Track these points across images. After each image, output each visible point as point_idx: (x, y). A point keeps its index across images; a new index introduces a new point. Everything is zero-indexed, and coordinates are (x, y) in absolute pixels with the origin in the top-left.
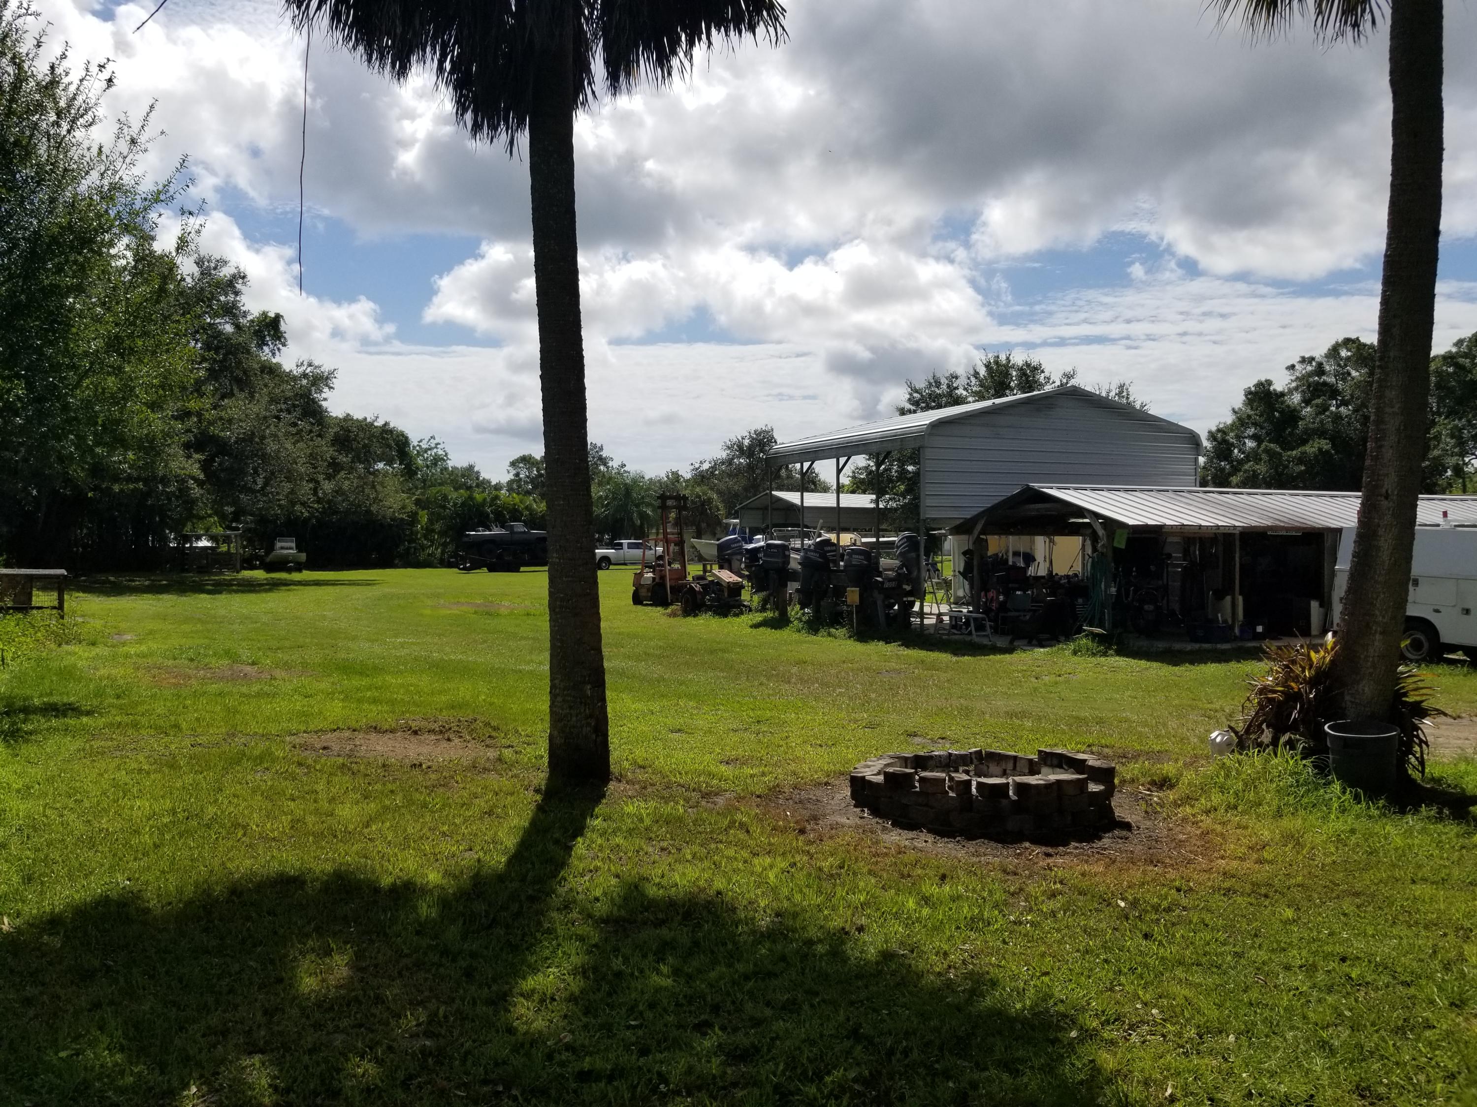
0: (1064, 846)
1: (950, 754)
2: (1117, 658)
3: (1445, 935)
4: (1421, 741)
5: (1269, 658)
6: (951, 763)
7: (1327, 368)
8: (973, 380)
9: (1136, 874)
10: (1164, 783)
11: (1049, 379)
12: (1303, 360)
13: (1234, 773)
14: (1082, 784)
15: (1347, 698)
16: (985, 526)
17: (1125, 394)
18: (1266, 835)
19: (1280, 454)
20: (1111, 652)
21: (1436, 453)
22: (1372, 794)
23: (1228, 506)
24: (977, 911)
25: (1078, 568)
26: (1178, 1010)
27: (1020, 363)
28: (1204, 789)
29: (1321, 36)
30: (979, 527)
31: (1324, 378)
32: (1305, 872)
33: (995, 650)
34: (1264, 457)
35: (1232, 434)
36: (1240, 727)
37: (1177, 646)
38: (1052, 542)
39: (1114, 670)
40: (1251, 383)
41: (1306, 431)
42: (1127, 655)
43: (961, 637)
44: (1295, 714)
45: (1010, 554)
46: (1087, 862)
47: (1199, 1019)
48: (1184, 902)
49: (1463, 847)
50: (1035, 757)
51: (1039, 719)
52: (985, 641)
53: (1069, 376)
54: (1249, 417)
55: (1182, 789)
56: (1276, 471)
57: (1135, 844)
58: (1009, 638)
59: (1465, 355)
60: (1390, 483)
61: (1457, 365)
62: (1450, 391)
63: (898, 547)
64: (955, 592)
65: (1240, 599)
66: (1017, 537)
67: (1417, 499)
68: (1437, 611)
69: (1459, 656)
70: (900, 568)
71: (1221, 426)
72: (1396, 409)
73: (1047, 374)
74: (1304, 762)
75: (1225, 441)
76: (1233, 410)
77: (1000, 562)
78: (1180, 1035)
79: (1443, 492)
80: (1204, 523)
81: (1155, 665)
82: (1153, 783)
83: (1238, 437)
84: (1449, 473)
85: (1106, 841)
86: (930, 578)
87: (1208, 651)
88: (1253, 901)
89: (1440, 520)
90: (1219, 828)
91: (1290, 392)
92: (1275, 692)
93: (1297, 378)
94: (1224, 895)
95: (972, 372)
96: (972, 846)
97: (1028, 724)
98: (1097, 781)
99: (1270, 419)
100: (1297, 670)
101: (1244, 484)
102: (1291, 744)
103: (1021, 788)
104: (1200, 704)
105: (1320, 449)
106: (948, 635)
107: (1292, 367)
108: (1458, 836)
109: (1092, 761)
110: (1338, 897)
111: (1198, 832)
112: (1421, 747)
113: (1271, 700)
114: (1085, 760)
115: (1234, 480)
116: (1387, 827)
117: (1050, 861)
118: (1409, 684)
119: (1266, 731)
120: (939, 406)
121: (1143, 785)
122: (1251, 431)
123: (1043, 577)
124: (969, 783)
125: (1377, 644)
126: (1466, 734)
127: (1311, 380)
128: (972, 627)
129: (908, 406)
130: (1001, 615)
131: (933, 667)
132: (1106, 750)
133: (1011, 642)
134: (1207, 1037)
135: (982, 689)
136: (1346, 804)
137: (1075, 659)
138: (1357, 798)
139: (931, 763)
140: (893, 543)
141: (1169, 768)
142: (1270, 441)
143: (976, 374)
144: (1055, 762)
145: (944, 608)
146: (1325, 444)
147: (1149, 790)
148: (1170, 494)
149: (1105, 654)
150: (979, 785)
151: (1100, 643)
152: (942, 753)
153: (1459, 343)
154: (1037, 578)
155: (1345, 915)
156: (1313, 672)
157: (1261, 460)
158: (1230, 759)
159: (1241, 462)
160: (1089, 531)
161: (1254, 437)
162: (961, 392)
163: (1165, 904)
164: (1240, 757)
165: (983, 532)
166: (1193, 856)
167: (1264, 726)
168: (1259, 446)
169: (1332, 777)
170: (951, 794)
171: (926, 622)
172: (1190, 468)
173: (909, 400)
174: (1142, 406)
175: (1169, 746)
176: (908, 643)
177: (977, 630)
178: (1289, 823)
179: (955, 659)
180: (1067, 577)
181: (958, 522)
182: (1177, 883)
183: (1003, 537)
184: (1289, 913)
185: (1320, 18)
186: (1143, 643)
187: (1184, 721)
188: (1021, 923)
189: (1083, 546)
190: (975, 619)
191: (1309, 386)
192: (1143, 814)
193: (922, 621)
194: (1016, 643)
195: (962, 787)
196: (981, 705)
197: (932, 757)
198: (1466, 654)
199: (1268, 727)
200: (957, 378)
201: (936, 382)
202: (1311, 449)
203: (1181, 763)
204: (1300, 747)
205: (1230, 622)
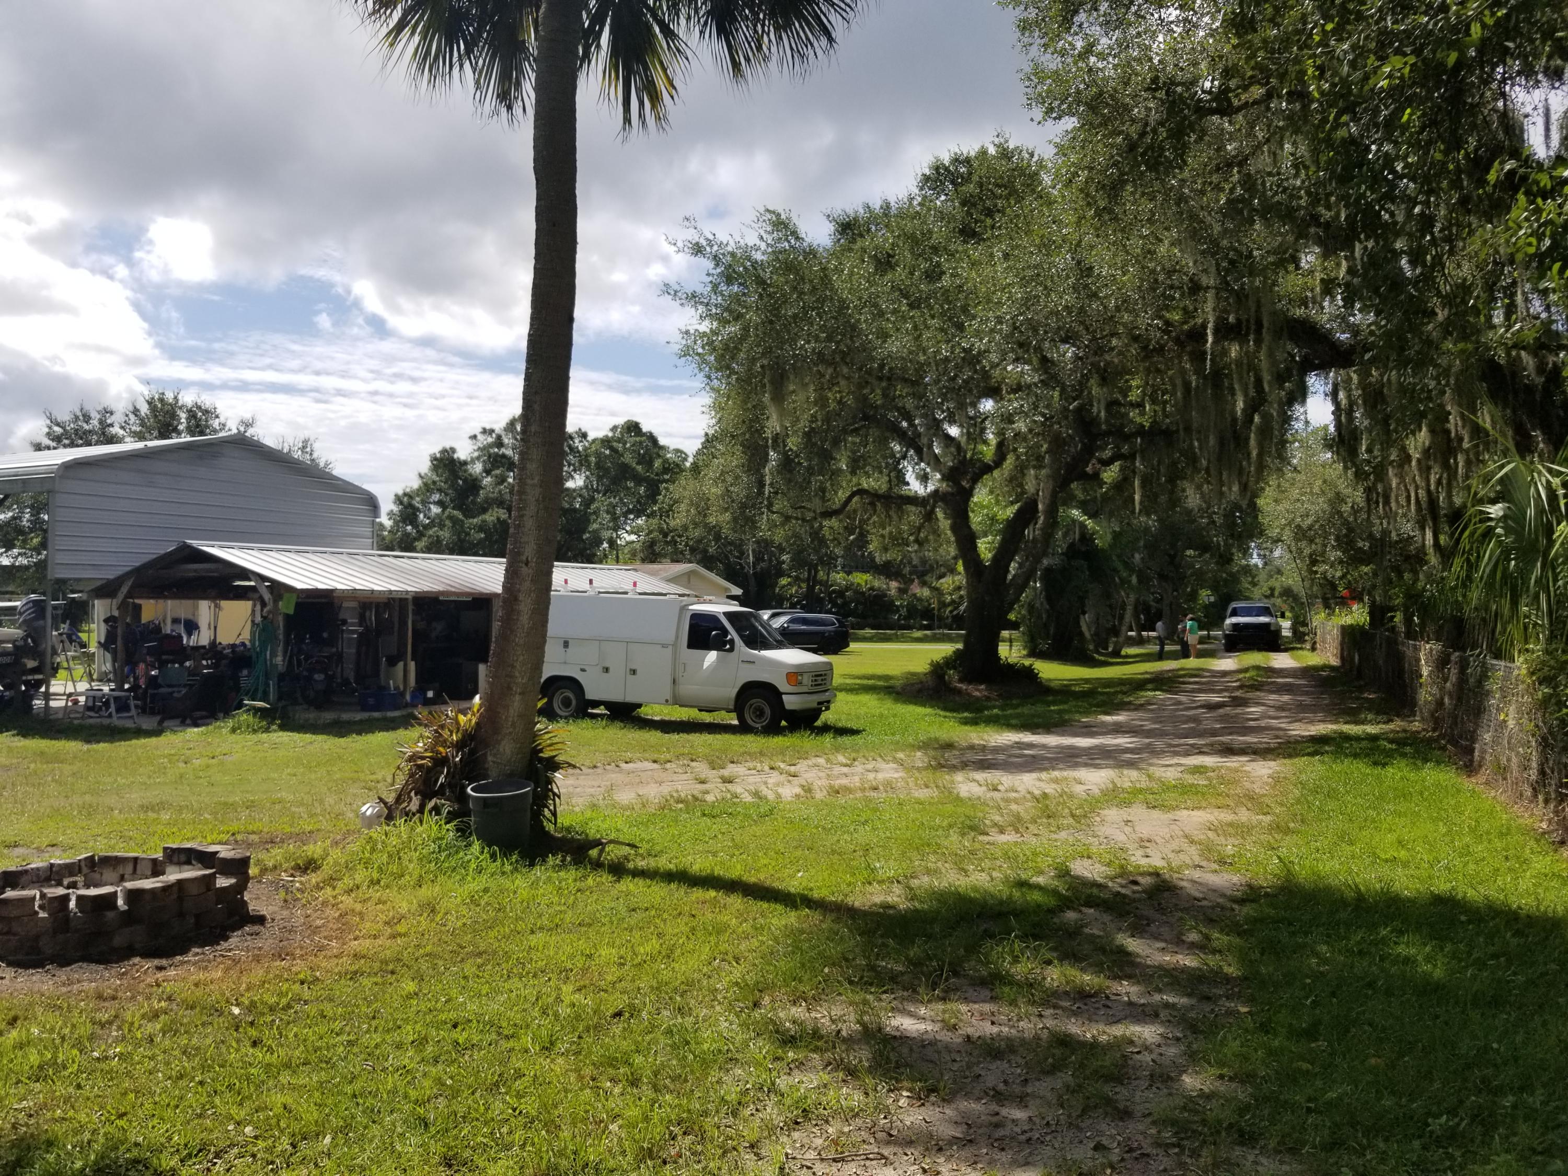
0: (181, 954)
1: (52, 865)
2: (281, 733)
3: (550, 979)
4: (554, 794)
5: (420, 725)
6: (53, 875)
7: (506, 441)
8: (132, 417)
9: (258, 973)
10: (308, 866)
11: (224, 425)
12: (484, 431)
13: (379, 846)
14: (211, 879)
15: (490, 758)
16: (132, 587)
17: (308, 449)
18: (404, 907)
19: (462, 521)
20: (274, 727)
21: (595, 526)
22: (507, 850)
23: (402, 571)
24: (49, 1056)
25: (246, 636)
26: (273, 1122)
27: (190, 404)
28: (349, 867)
29: (479, 110)
30: (124, 590)
31: (503, 450)
32: (436, 940)
33: (139, 733)
34: (448, 523)
35: (418, 499)
36: (390, 799)
37: (345, 716)
38: (217, 606)
39: (275, 746)
40: (436, 449)
41: (486, 500)
42: (292, 730)
43: (99, 720)
44: (442, 779)
45: (169, 621)
46: (206, 968)
47: (296, 1127)
48: (306, 995)
49: (578, 890)
50: (159, 855)
51: (180, 809)
52: (129, 724)
53: (248, 425)
54: (434, 482)
55: (327, 870)
56: (459, 536)
57: (267, 940)
58: (158, 718)
59: (619, 440)
60: (529, 551)
61: (612, 449)
62: (607, 471)
63: (21, 614)
64: (99, 667)
65: (412, 665)
66: (177, 602)
67: (553, 566)
68: (583, 670)
69: (601, 710)
70: (24, 639)
71: (408, 490)
72: (536, 481)
73: (222, 419)
74: (448, 826)
75: (410, 505)
76: (420, 476)
77: (154, 630)
78: (270, 1150)
79: (601, 562)
80: (376, 588)
81: (320, 738)
82: (297, 867)
83: (424, 502)
84: (605, 545)
85: (235, 940)
86: (63, 650)
87: (378, 720)
88: (379, 980)
89: (586, 586)
90: (358, 907)
91: (473, 461)
92: (423, 758)
93: (479, 448)
94: (351, 979)
95: (131, 409)
96: (63, 974)
97: (165, 816)
98: (226, 873)
99: (453, 486)
100: (445, 733)
101: (429, 550)
102: (437, 810)
103: (134, 896)
104: (362, 776)
105: (498, 519)
106: (82, 718)
107: (474, 437)
108: (575, 880)
109: (225, 852)
110: (462, 960)
111: (337, 915)
112: (554, 800)
113: (420, 767)
114: (217, 852)
115: (420, 545)
116: (517, 882)
117: (160, 975)
118: (544, 741)
119: (414, 798)
120: (88, 444)
121: (285, 871)
122: (436, 497)
123: (204, 647)
124: (65, 899)
125: (516, 704)
126: (596, 784)
127: (492, 451)
128: (112, 709)
129: (46, 441)
130: (150, 691)
131: (57, 759)
132: (252, 837)
133: (160, 723)
134: (303, 1145)
135: (116, 780)
136: (484, 864)
137: (234, 737)
138: (493, 857)
139: (24, 879)
140: (14, 608)
141: (314, 850)
142: (454, 508)
143: (136, 412)
144: (183, 858)
145: (83, 686)
146: (503, 514)
147: (292, 875)
148: (344, 557)
149: (267, 730)
150: (80, 898)
151: (262, 718)
152: (40, 865)
153: (614, 429)
154: (197, 648)
155: (465, 978)
156: (460, 735)
157: (444, 526)
158: (377, 832)
159: (426, 527)
160: (256, 596)
161: (440, 503)
162: (116, 430)
163: (284, 1001)
164: (387, 828)
165: (130, 595)
166: (326, 942)
167: (413, 794)
168: (443, 511)
169: (474, 837)
170: (43, 915)
171: (53, 704)
172: (367, 530)
173: (48, 434)
174: (327, 465)
175: (325, 825)
176: (26, 732)
177: (118, 710)
178: (425, 892)
179: (86, 747)
180: (233, 646)
181: (99, 583)
182: (302, 976)
183: (161, 601)
184: (411, 987)
185: (478, 93)
186: (312, 715)
187: (343, 796)
188: (106, 1058)
189: (253, 611)
190: (116, 699)
191: (490, 456)
192: (282, 903)
193: (47, 704)
194: (166, 724)
195: (56, 904)
196: (112, 800)
197: (26, 871)
198: (607, 708)
199: (416, 794)
200: (112, 413)
201: (84, 416)
202: (490, 517)
203: (328, 842)
204: (445, 812)
205: (402, 687)
